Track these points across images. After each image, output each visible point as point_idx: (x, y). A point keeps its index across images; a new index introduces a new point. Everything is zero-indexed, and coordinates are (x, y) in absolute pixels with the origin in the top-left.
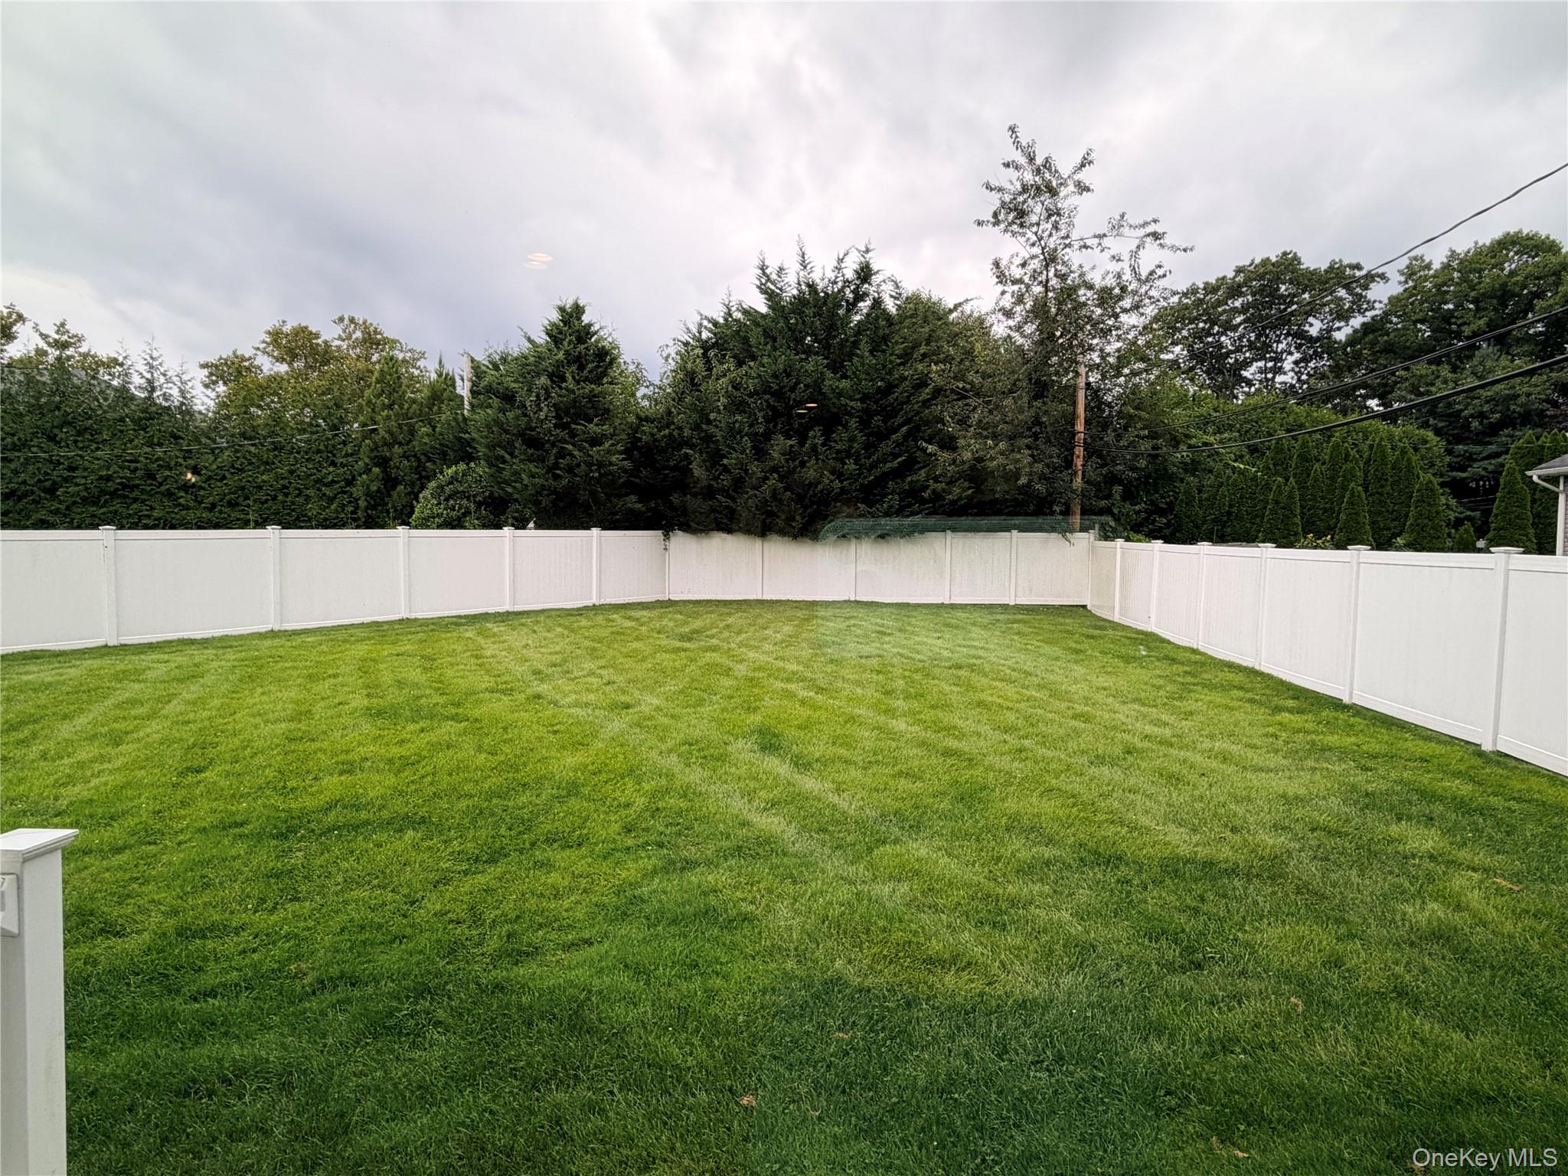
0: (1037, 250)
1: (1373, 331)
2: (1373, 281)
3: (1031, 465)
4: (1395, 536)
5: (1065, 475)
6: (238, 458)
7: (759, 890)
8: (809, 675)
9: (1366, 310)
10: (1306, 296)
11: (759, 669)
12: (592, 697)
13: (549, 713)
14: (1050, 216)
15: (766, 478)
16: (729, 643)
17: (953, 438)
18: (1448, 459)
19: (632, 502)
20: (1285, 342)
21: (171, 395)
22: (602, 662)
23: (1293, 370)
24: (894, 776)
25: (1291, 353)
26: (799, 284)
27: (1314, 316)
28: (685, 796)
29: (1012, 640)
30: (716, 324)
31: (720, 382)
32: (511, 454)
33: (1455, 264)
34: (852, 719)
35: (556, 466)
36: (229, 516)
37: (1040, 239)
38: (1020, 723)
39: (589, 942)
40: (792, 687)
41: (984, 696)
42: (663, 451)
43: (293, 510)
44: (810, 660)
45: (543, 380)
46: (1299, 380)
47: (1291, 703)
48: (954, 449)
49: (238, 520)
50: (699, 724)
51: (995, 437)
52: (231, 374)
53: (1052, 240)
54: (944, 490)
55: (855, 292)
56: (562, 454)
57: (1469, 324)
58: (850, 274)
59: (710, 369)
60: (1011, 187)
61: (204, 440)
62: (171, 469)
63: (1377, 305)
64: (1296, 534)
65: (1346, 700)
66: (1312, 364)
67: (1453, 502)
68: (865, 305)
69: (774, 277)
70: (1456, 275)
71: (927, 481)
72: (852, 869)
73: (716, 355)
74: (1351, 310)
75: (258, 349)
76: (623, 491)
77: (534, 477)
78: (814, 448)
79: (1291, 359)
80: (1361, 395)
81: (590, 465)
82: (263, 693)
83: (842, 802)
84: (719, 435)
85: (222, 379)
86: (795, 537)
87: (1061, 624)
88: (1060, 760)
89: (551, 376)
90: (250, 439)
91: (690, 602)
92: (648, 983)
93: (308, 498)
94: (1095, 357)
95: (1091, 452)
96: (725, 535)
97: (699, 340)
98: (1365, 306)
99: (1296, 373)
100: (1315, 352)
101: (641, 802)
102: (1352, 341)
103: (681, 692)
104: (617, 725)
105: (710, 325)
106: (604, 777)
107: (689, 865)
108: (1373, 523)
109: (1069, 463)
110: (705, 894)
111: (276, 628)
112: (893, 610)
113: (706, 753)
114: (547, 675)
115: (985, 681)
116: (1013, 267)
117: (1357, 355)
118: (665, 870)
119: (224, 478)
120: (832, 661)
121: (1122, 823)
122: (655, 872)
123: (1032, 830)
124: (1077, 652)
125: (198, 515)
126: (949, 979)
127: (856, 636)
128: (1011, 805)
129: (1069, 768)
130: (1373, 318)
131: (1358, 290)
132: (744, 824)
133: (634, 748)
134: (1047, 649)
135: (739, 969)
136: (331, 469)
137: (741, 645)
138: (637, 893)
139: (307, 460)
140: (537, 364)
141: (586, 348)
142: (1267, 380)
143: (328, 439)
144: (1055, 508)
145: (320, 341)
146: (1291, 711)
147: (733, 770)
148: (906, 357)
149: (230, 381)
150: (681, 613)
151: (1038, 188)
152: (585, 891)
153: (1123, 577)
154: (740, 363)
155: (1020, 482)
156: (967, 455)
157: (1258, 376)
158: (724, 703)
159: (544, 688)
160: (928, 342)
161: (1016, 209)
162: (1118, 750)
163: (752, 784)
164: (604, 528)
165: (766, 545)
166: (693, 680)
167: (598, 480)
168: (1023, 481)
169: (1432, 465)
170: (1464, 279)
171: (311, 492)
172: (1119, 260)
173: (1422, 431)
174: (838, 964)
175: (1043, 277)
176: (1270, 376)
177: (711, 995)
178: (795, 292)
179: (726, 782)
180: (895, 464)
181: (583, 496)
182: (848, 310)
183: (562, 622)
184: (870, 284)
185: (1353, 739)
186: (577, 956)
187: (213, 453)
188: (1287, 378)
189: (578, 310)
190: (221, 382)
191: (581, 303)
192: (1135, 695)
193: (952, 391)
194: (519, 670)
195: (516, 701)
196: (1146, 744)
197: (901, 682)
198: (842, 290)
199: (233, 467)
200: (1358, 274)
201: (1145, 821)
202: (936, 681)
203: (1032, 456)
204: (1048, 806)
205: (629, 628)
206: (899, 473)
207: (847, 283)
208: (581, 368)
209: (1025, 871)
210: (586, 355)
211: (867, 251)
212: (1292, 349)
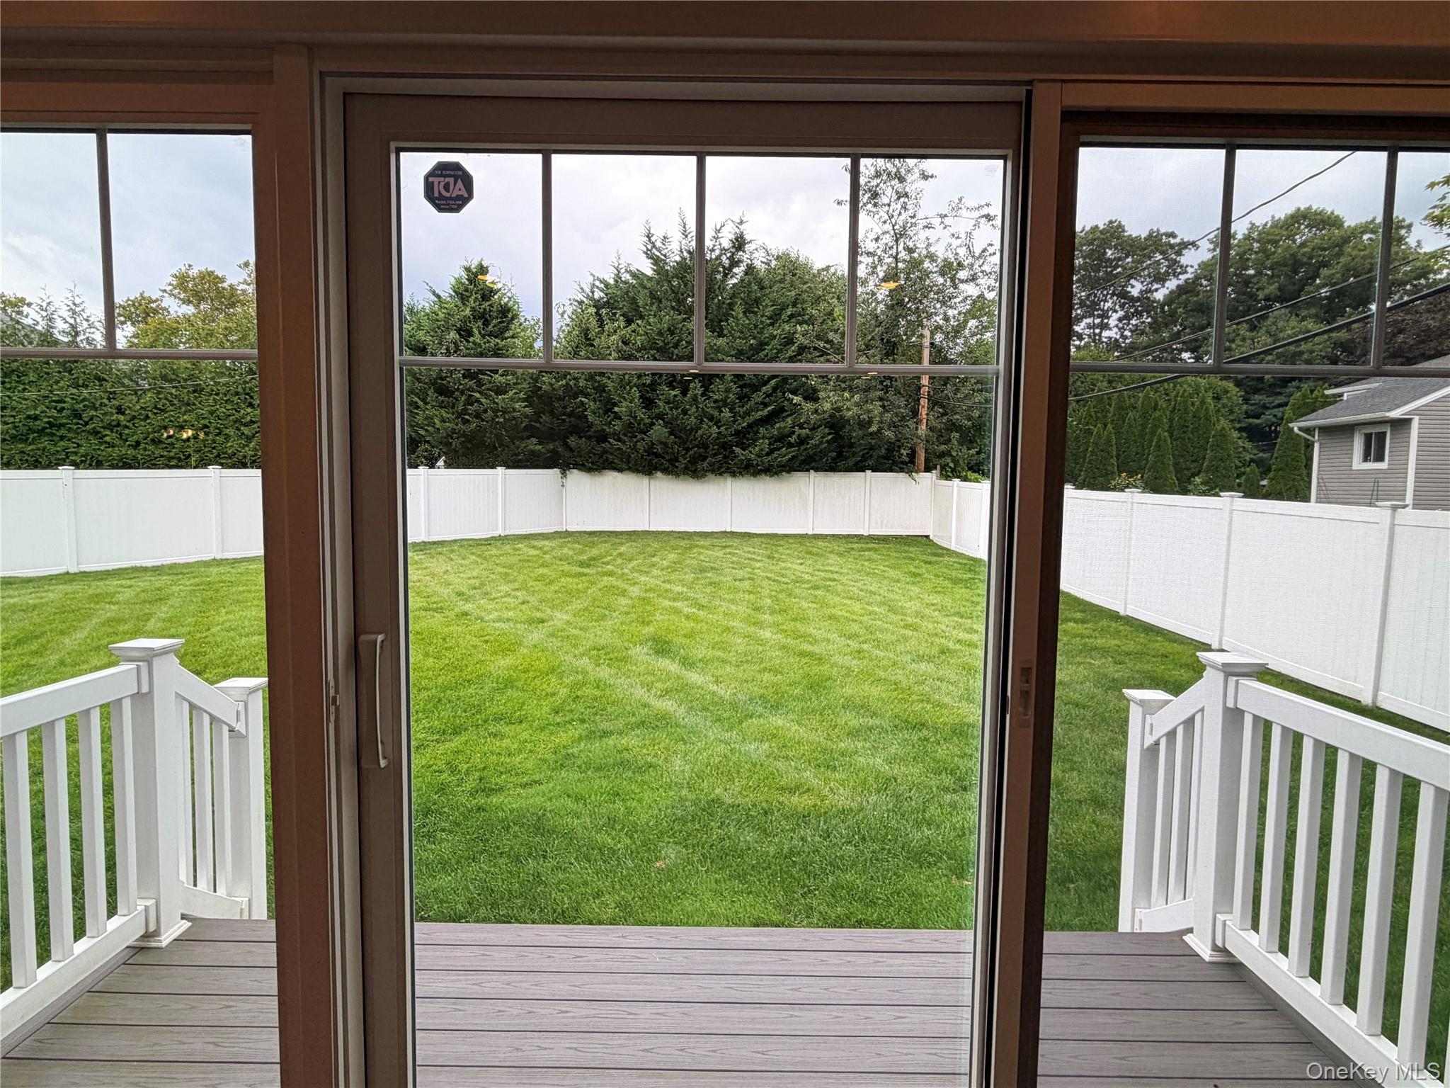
0: (888, 227)
1: (1187, 292)
2: (1186, 247)
3: (881, 414)
4: (1194, 475)
5: (911, 424)
6: (160, 399)
7: (659, 749)
8: (692, 595)
9: (1180, 273)
10: (1129, 260)
11: (650, 590)
12: (511, 614)
13: (478, 627)
14: (899, 198)
15: (653, 424)
16: (622, 569)
17: (815, 391)
18: (1245, 407)
19: (533, 445)
20: (1111, 301)
21: (94, 340)
22: (516, 585)
23: (1117, 326)
24: (760, 672)
25: (1116, 311)
26: (681, 251)
27: (1135, 279)
28: (598, 687)
29: (863, 565)
30: (607, 285)
31: (612, 338)
32: (424, 401)
33: (1255, 235)
34: (728, 629)
35: (465, 411)
36: (153, 453)
37: (891, 217)
38: (862, 631)
39: (539, 782)
40: (678, 604)
41: (833, 611)
42: (560, 399)
43: (214, 448)
44: (693, 583)
45: (453, 335)
46: (1122, 336)
47: (1078, 615)
48: (816, 400)
49: (162, 456)
50: (602, 634)
51: (851, 389)
52: (138, 315)
53: (902, 218)
54: (808, 436)
55: (731, 258)
56: (470, 400)
57: (1263, 289)
58: (726, 244)
59: (601, 325)
60: (867, 172)
61: (126, 381)
62: (96, 409)
63: (1189, 269)
64: (1113, 473)
65: (1122, 613)
66: (1133, 322)
67: (1248, 445)
68: (739, 271)
69: (658, 244)
70: (1256, 245)
71: (793, 427)
72: (727, 735)
73: (608, 314)
74: (1167, 273)
75: (165, 291)
76: (525, 434)
77: (445, 422)
78: (695, 399)
79: (1115, 316)
80: (1176, 349)
81: (495, 411)
82: (227, 613)
83: (720, 690)
84: (610, 385)
85: (130, 320)
86: (677, 475)
87: (906, 552)
88: (889, 659)
89: (459, 331)
90: (171, 381)
91: (585, 532)
92: (585, 804)
93: (228, 437)
94: (939, 319)
95: (934, 403)
96: (615, 474)
97: (592, 299)
98: (1179, 270)
99: (1120, 329)
100: (1136, 310)
101: (563, 692)
102: (1170, 299)
103: (586, 609)
104: (536, 636)
105: (602, 286)
106: (531, 674)
107: (606, 734)
108: (1176, 464)
109: (915, 413)
110: (619, 752)
111: (218, 557)
112: (763, 540)
113: (611, 656)
114: (469, 597)
115: (837, 599)
116: (868, 241)
117: (1173, 314)
118: (588, 738)
119: (147, 417)
120: (711, 584)
121: (928, 701)
122: (580, 739)
123: (862, 707)
124: (915, 575)
125: (124, 452)
126: (795, 799)
127: (733, 563)
128: (848, 691)
129: (895, 663)
130: (1186, 281)
131: (1173, 256)
132: (645, 706)
133: (553, 653)
134: (892, 573)
135: (648, 796)
136: (249, 410)
137: (633, 570)
138: (570, 751)
139: (226, 401)
140: (446, 320)
141: (490, 305)
142: (1095, 334)
143: (245, 382)
144: (902, 451)
145: (225, 285)
146: (1076, 621)
147: (634, 668)
148: (775, 318)
149: (138, 322)
150: (579, 543)
151: (889, 174)
152: (531, 751)
153: (958, 511)
154: (629, 322)
155: (871, 430)
156: (827, 406)
157: (1087, 331)
158: (623, 618)
159: (468, 607)
160: (794, 305)
161: (870, 191)
162: (935, 651)
163: (650, 678)
164: (508, 467)
165: (652, 482)
166: (595, 600)
167: (503, 426)
168: (874, 428)
169: (1231, 412)
170: (1263, 250)
171: (231, 431)
172: (958, 238)
173: (1224, 383)
174: (717, 791)
175: (894, 252)
176: (1097, 331)
177: (629, 811)
178: (678, 259)
179: (629, 677)
180: (766, 412)
181: (489, 439)
182: (725, 275)
183: (474, 551)
184: (744, 251)
185: (1116, 642)
186: (530, 791)
187: (136, 393)
188: (1112, 333)
189: (483, 270)
190: (129, 323)
191: (485, 264)
192: (957, 610)
193: (815, 348)
194: (444, 592)
195: (447, 617)
196: (958, 647)
197: (769, 601)
198: (718, 258)
199: (156, 407)
200: (1172, 241)
201: (946, 700)
202: (797, 600)
203: (883, 407)
204: (875, 691)
205: (535, 556)
206: (767, 420)
207: (723, 250)
208: (486, 323)
209: (854, 733)
210: (490, 311)
211: (742, 222)
212: (1117, 307)
